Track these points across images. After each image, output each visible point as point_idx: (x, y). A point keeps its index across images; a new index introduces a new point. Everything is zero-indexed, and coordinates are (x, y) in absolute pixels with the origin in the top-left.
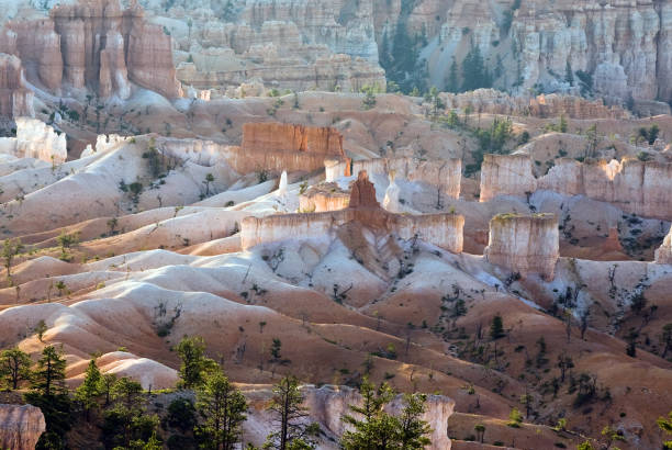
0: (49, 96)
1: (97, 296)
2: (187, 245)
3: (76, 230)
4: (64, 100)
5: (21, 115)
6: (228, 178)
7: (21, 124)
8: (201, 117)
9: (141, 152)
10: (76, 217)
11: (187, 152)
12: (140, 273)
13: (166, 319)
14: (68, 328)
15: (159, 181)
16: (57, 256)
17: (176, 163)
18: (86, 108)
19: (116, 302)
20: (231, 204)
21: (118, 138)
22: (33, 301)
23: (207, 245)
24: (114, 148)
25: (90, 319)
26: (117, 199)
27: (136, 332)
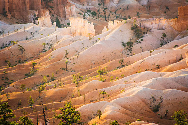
0: (81, 6)
1: (122, 96)
2: (158, 68)
3: (105, 67)
4: (88, 7)
5: (70, 16)
6: (174, 34)
7: (72, 21)
8: (153, 7)
9: (130, 27)
10: (104, 61)
11: (152, 24)
12: (140, 83)
13: (156, 104)
14: (112, 112)
15: (140, 40)
16: (98, 79)
17: (147, 30)
18: (99, 10)
19: (131, 98)
20: (176, 46)
21: (119, 21)
22: (92, 101)
23: (169, 67)
24: (117, 26)
25: (120, 107)
26: (121, 50)
27: (143, 111)
